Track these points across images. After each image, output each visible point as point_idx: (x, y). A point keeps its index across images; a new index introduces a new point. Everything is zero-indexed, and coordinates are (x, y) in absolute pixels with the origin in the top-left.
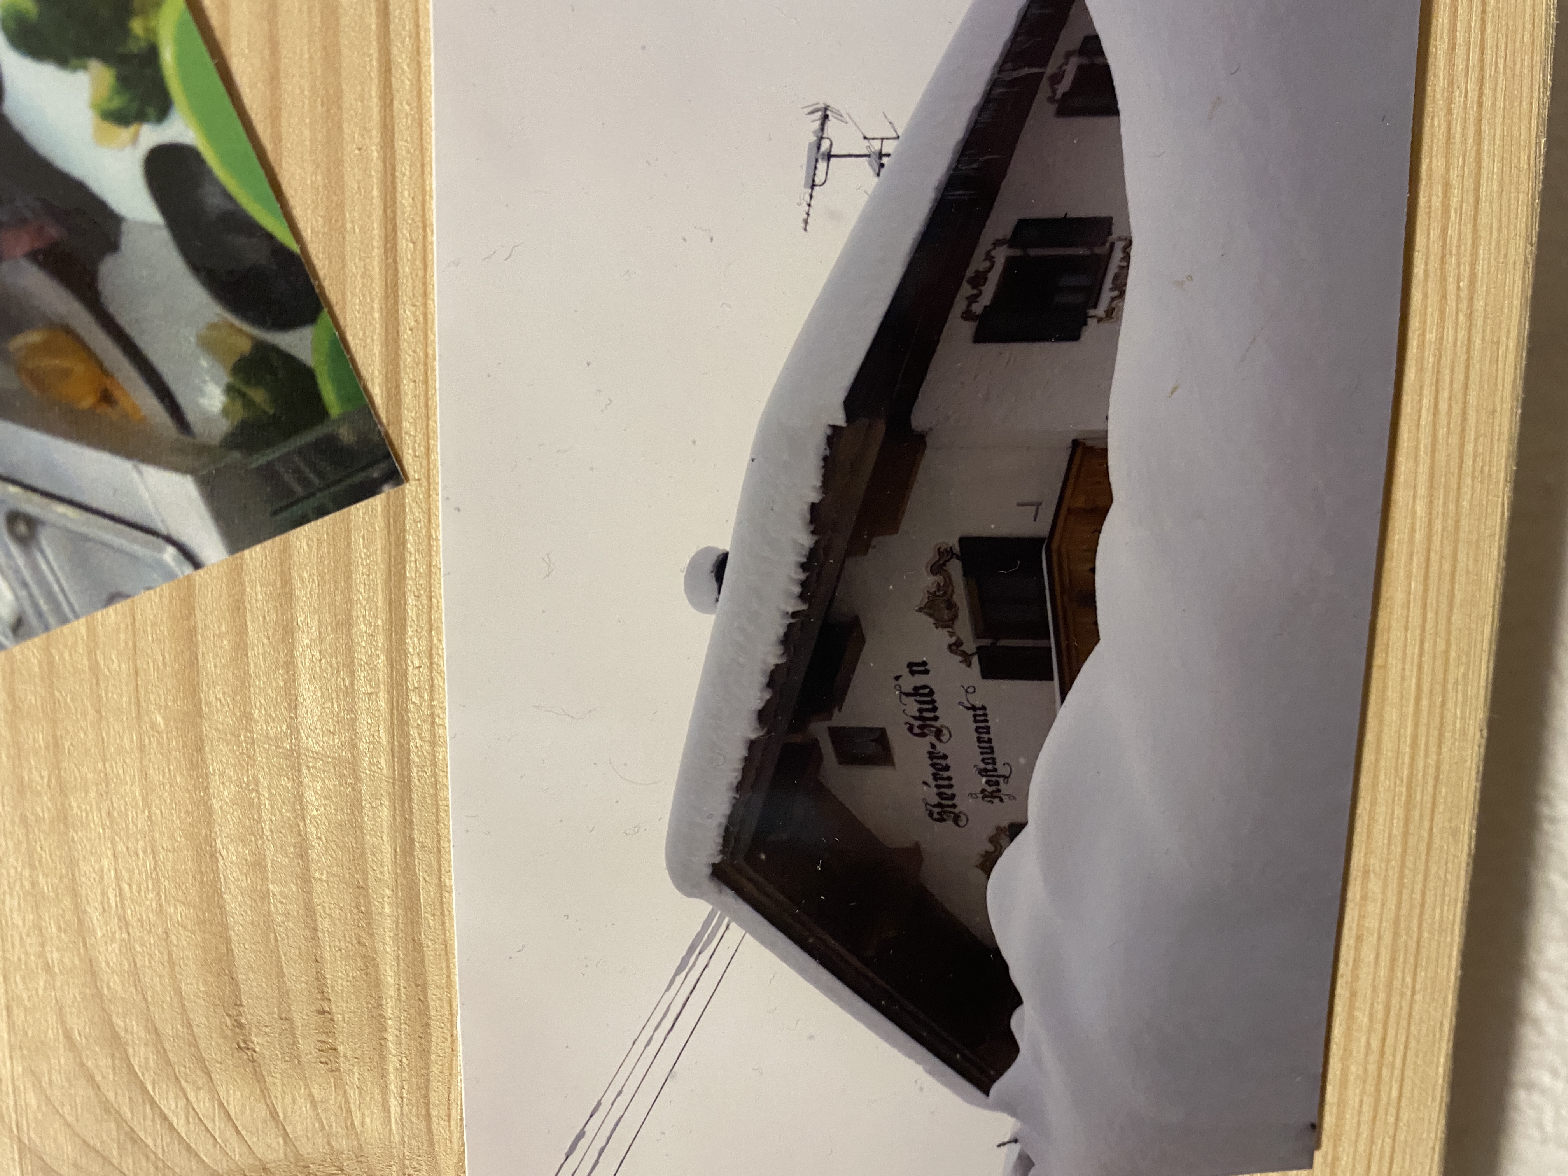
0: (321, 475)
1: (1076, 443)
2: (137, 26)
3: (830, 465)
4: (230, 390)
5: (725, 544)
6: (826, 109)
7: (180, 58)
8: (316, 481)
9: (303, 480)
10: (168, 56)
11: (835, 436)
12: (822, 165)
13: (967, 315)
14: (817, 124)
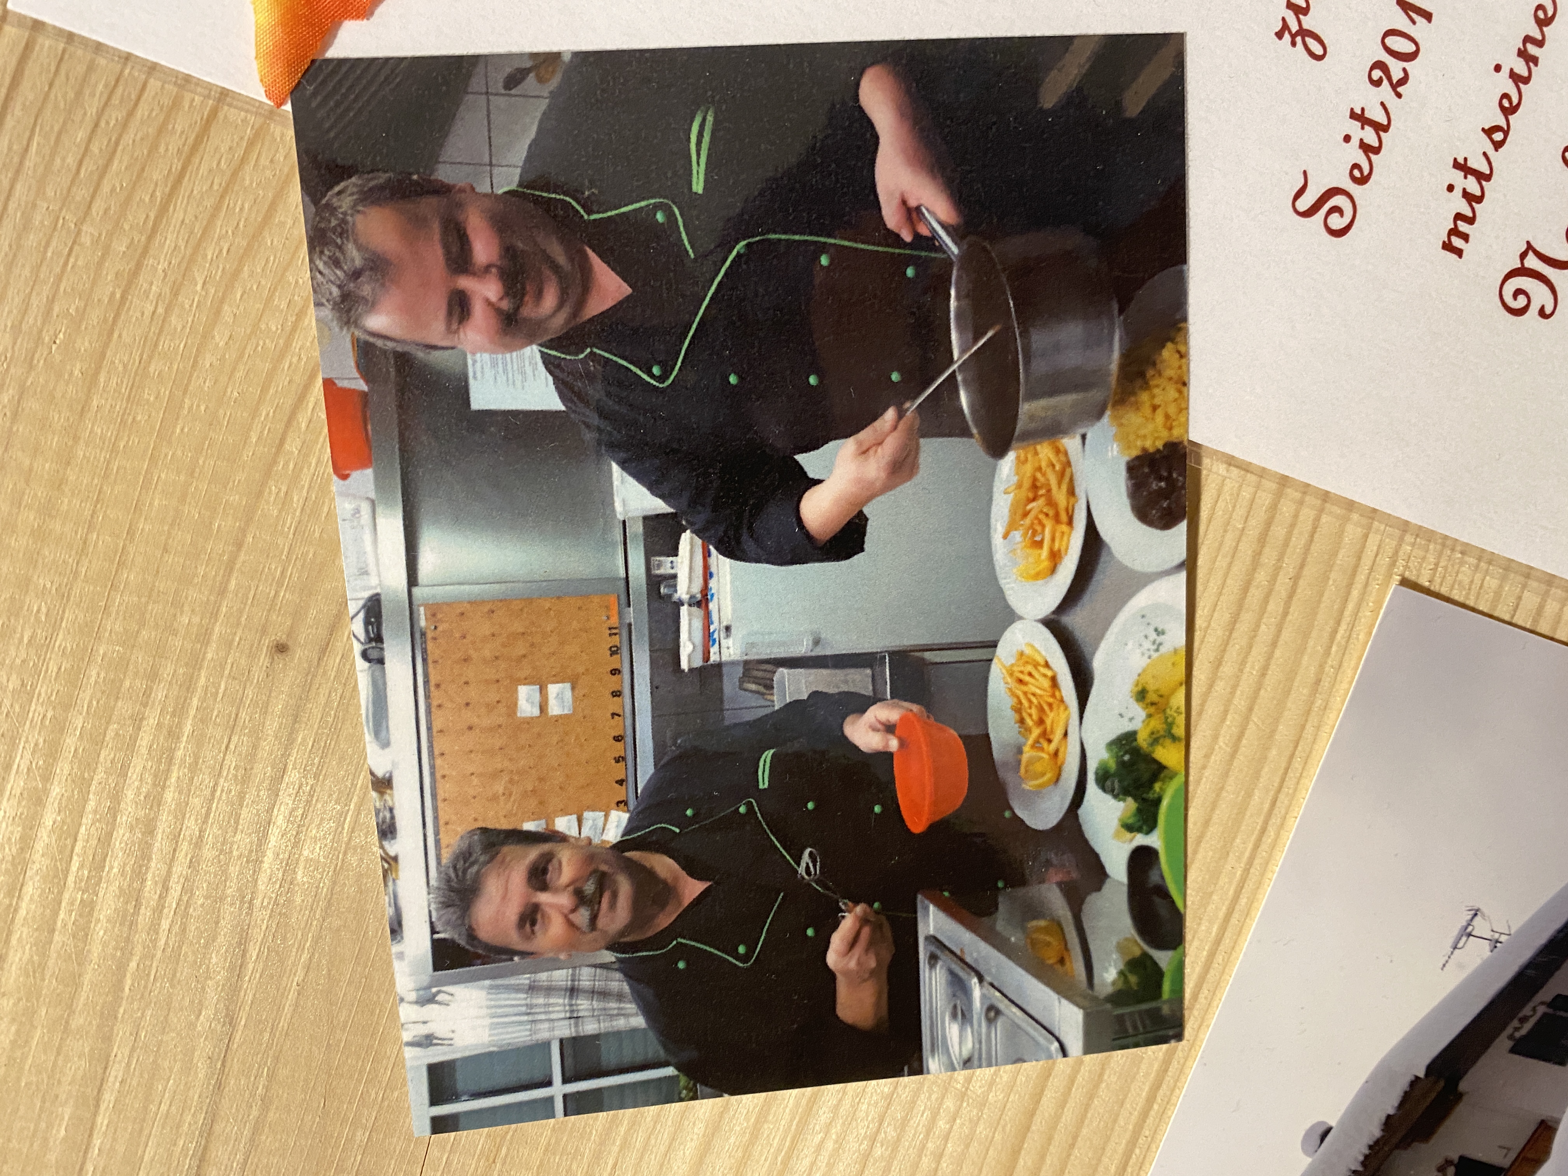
0: (1144, 1027)
1: (1543, 1122)
2: (1157, 786)
3: (1406, 1097)
4: (1121, 973)
5: (1333, 1123)
6: (1478, 910)
7: (1170, 806)
8: (1141, 1029)
9: (1135, 1027)
10: (1165, 803)
11: (1415, 1082)
12: (1464, 939)
13: (1511, 1037)
14: (1469, 917)
